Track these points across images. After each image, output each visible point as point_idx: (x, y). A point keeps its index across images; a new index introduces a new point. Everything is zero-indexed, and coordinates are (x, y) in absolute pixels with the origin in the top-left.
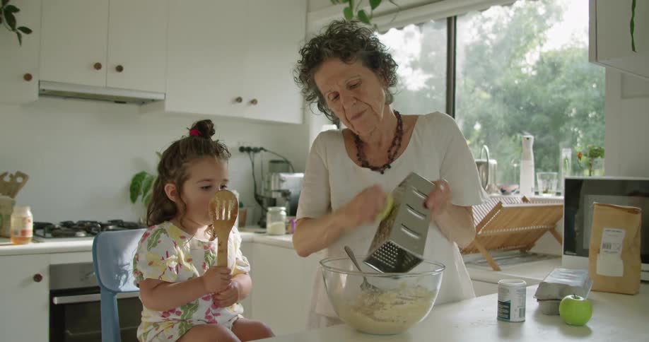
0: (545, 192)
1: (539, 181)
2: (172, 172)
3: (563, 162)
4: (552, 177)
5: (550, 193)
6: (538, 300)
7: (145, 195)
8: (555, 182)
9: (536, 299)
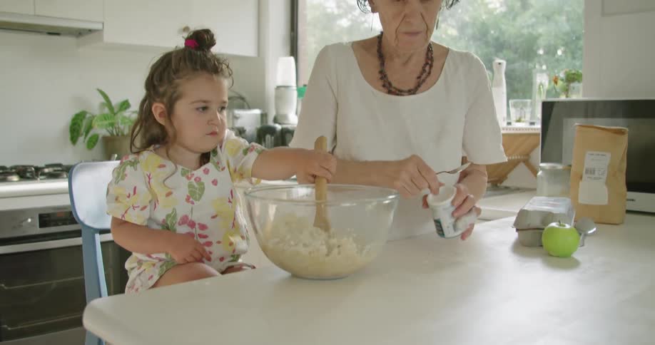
0: (519, 121)
1: (512, 110)
2: (161, 90)
3: (537, 88)
4: (525, 105)
5: (523, 122)
6: (517, 230)
7: (86, 136)
8: (528, 110)
9: (515, 229)
